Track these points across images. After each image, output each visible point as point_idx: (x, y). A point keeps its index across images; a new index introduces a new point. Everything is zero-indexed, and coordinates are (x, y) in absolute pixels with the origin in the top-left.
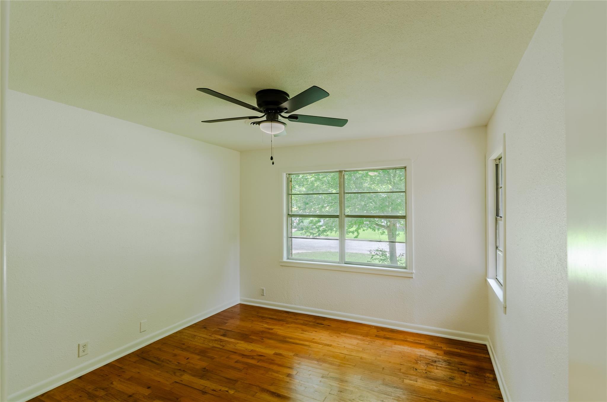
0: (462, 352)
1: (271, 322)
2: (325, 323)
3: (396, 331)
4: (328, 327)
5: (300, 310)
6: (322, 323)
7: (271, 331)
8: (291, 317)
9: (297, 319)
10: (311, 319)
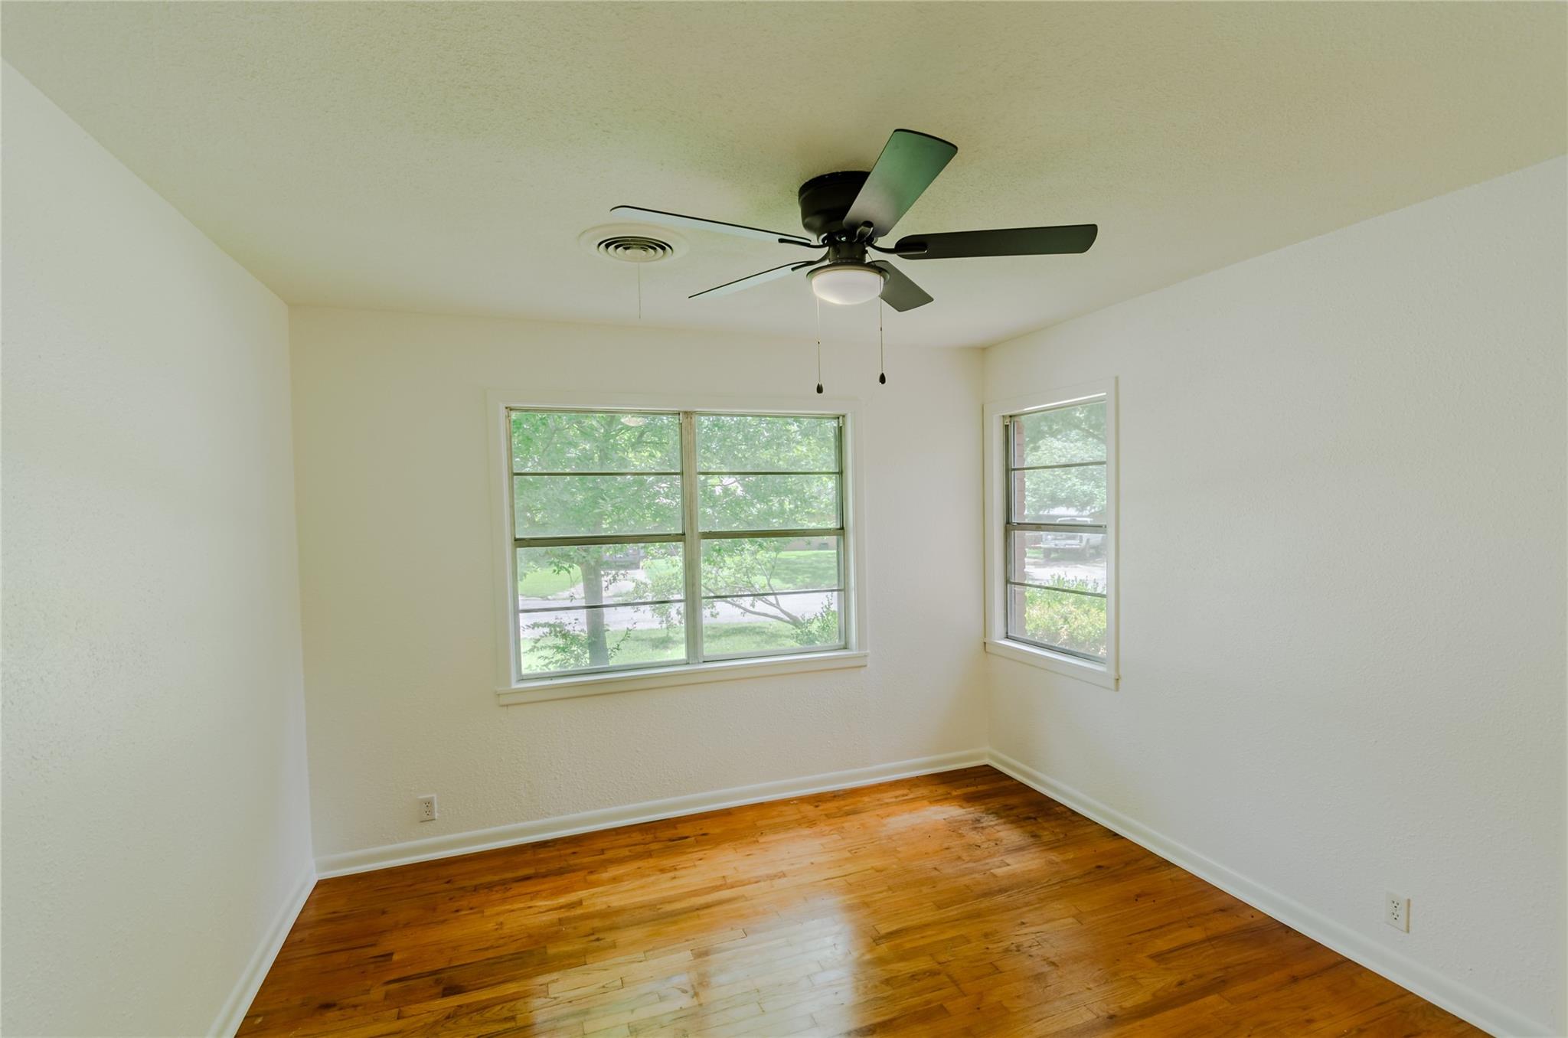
0: (981, 788)
1: (544, 887)
2: (682, 831)
3: (841, 793)
4: (704, 837)
5: (577, 826)
6: (680, 836)
7: (579, 911)
8: (574, 853)
9: (602, 851)
10: (637, 837)
